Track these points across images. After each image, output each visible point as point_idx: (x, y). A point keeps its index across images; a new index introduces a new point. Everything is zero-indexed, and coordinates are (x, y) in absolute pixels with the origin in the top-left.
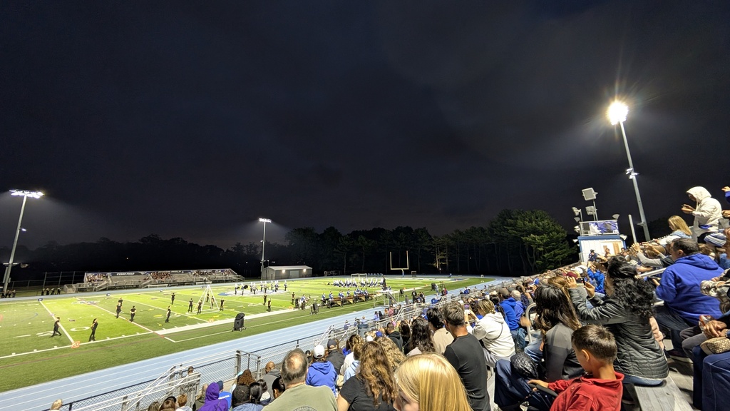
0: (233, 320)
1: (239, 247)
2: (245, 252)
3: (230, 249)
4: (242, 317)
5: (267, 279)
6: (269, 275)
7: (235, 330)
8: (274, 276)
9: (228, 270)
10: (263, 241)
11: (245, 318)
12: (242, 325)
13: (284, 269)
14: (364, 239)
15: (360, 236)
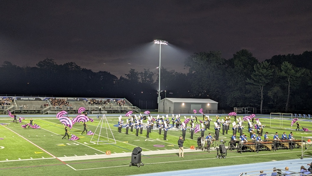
0: (130, 154)
1: (133, 74)
2: (140, 80)
3: (125, 77)
4: (139, 152)
5: (164, 112)
6: (167, 108)
7: (133, 165)
8: (172, 108)
9: (122, 99)
10: (159, 68)
11: (143, 153)
12: (140, 161)
13: (183, 102)
14: (290, 66)
15: (284, 63)
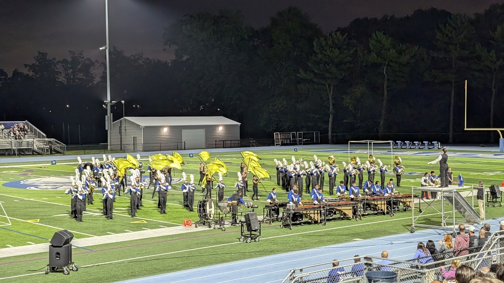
0: (44, 247)
1: (44, 64)
2: (62, 78)
4: (67, 242)
5: (121, 149)
6: (128, 140)
7: (53, 270)
8: (141, 140)
9: (21, 124)
10: (105, 48)
11: (76, 243)
12: (68, 260)
13: (165, 125)
15: (376, 34)
